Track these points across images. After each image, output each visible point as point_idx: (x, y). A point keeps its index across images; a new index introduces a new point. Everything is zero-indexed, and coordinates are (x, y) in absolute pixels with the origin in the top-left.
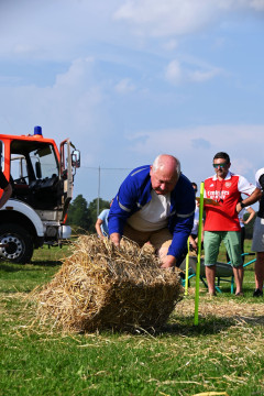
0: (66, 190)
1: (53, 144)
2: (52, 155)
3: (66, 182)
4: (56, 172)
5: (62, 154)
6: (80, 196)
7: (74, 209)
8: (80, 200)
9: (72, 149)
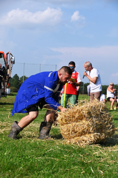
0: (8, 73)
1: (3, 54)
2: (3, 58)
3: (8, 70)
4: (4, 65)
5: (7, 58)
6: (16, 75)
7: (13, 80)
8: (16, 76)
9: (11, 56)
